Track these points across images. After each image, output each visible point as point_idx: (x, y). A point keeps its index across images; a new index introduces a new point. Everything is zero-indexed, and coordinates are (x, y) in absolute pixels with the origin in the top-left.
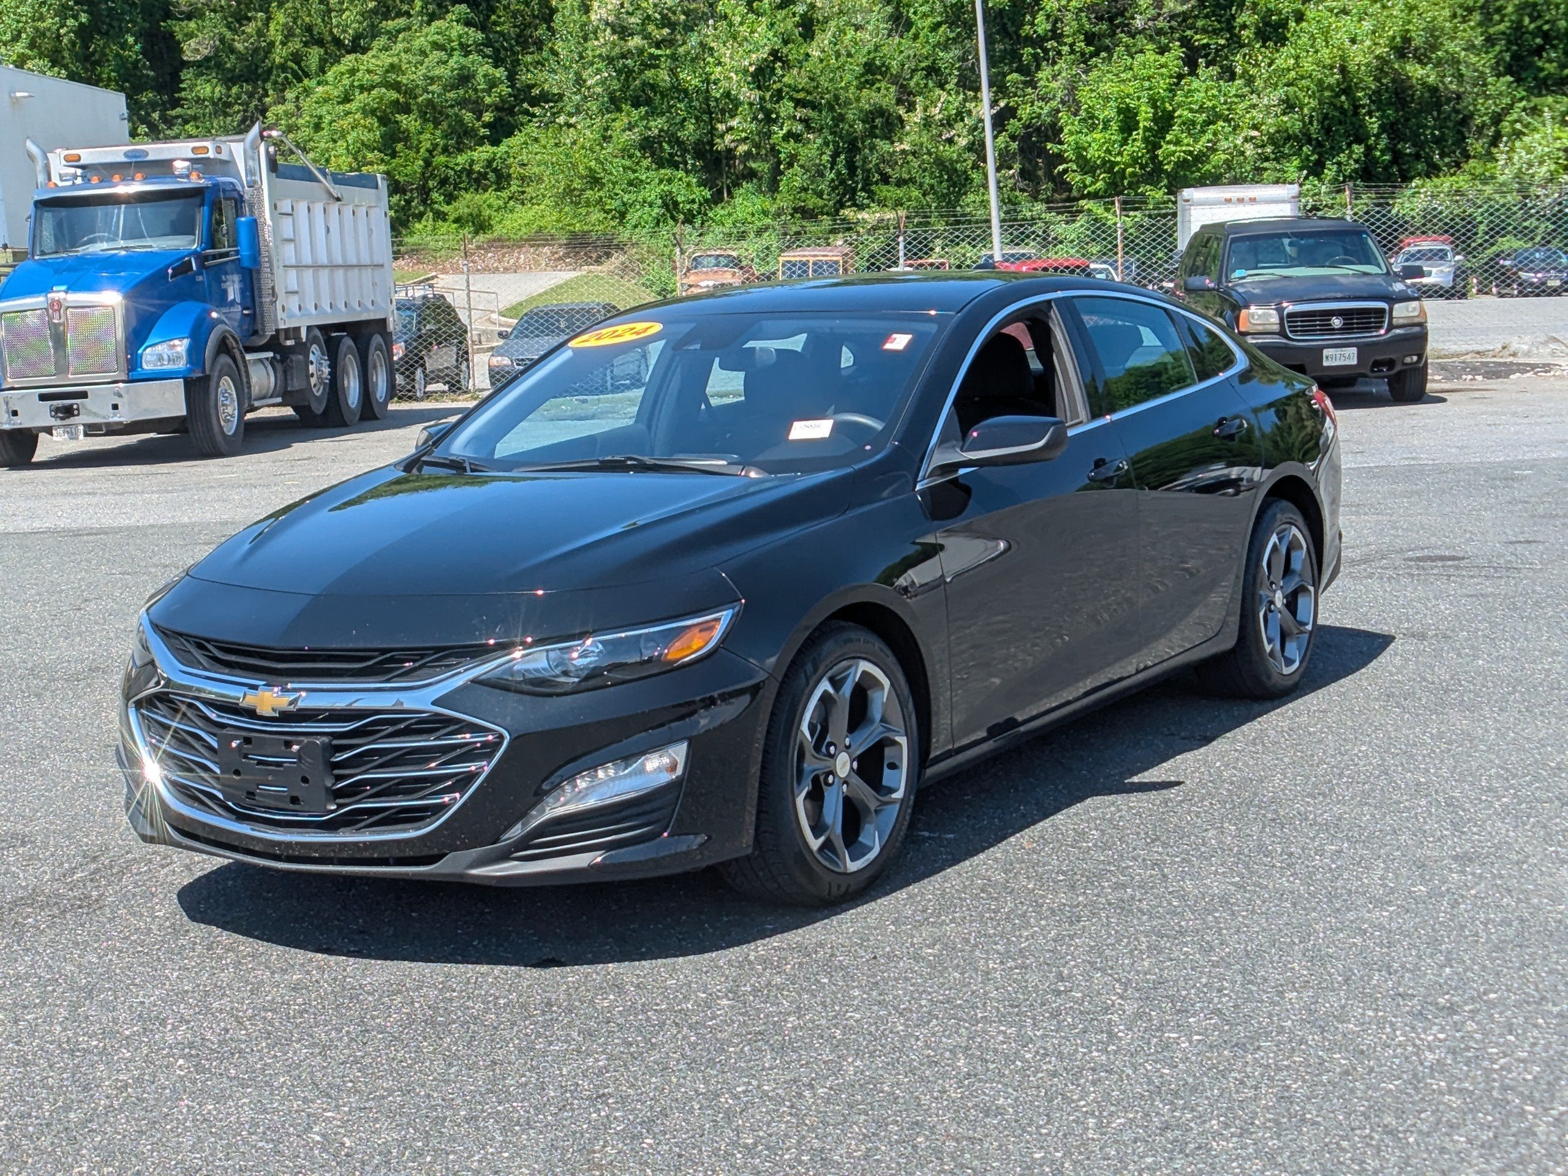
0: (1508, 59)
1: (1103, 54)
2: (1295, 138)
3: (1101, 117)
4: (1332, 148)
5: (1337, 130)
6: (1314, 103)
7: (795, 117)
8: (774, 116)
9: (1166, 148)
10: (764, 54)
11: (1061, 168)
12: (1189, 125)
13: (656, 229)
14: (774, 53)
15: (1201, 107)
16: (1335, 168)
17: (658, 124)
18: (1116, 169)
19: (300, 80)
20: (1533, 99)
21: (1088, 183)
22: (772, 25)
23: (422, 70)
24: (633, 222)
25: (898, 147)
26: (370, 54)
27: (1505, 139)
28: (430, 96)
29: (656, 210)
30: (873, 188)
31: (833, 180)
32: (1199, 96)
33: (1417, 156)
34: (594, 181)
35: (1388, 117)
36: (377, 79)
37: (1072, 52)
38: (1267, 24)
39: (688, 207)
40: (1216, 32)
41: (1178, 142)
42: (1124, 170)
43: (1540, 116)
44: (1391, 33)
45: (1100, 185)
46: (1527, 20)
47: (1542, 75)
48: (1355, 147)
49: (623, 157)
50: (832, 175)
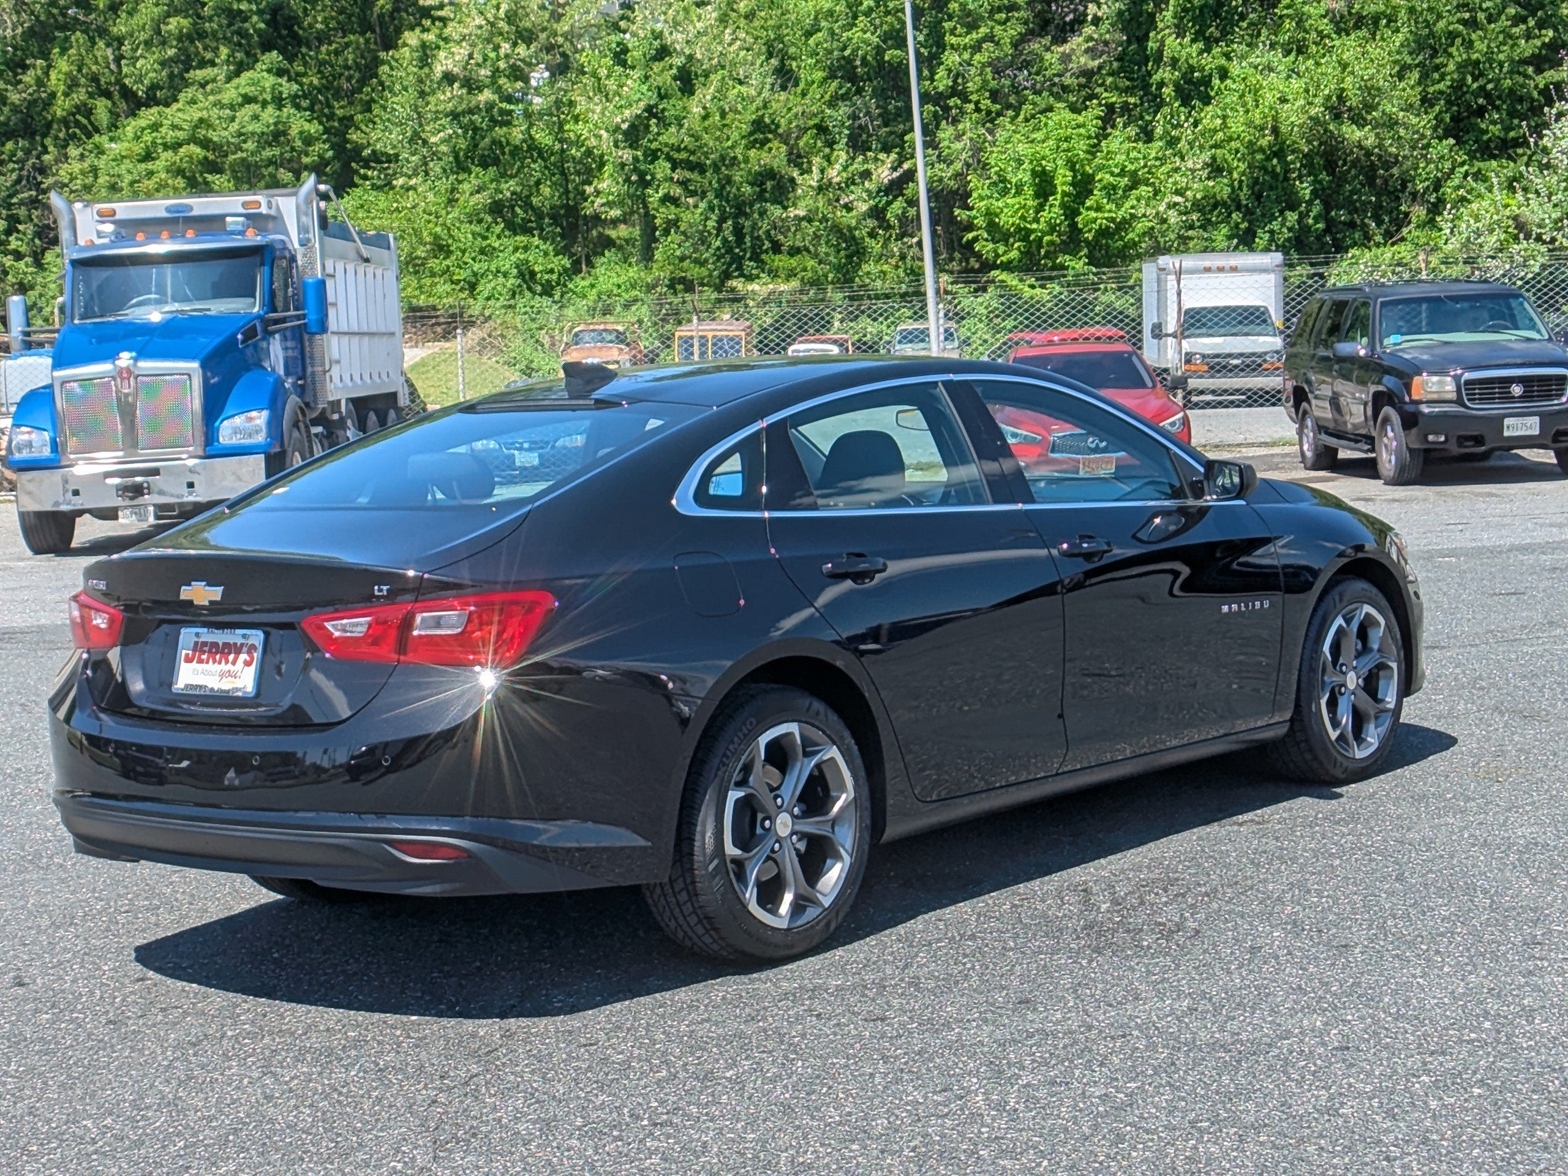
0: (1448, 120)
1: (1010, 113)
2: (1224, 204)
3: (1014, 181)
4: (1263, 215)
5: (1268, 196)
6: (1243, 166)
7: (672, 179)
8: (648, 177)
9: (1085, 216)
10: (638, 109)
11: (970, 236)
12: (1110, 190)
13: (512, 302)
14: (649, 109)
15: (1122, 170)
16: (1267, 236)
17: (509, 187)
18: (1032, 237)
19: (89, 136)
20: (1476, 163)
21: (1000, 252)
22: (647, 77)
23: (234, 127)
24: (486, 294)
25: (792, 212)
26: (175, 106)
27: (1449, 206)
28: (244, 155)
29: (512, 281)
30: (764, 256)
31: (718, 249)
32: (1120, 158)
33: (1352, 225)
34: (441, 249)
35: (1320, 182)
36: (181, 135)
37: (978, 110)
38: (1189, 81)
39: (546, 277)
40: (1127, 90)
41: (1099, 208)
42: (1041, 239)
43: (1485, 181)
44: (1327, 92)
45: (1014, 254)
46: (1469, 79)
47: (1485, 138)
48: (1288, 213)
49: (471, 222)
50: (718, 243)
